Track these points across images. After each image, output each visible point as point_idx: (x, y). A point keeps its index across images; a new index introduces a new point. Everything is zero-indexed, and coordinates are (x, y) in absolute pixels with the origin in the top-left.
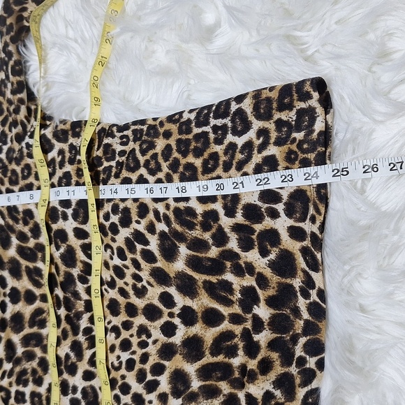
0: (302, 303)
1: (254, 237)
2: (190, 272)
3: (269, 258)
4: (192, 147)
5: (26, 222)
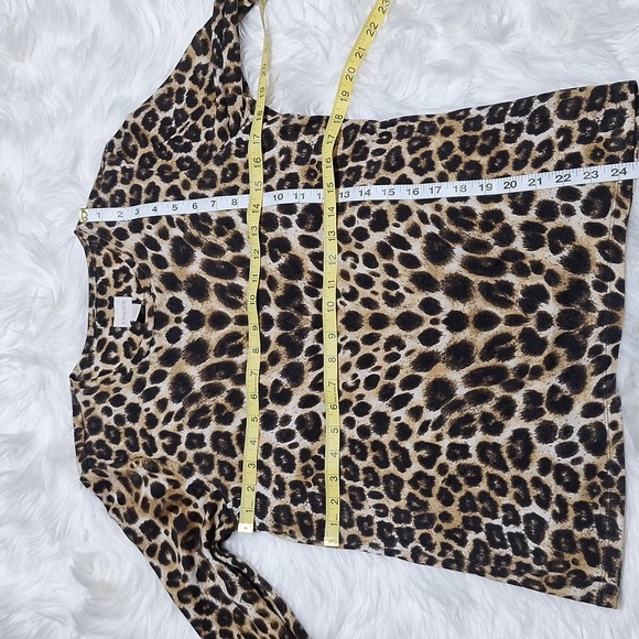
0: (596, 297)
1: (545, 235)
2: (465, 273)
3: (561, 255)
4: (478, 144)
5: (220, 233)
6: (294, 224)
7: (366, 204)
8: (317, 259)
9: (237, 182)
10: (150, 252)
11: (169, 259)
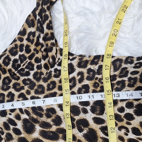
5: (48, 116)
6: (89, 111)
7: (130, 101)
8: (104, 130)
9: (56, 90)
10: (12, 127)
11: (22, 130)
